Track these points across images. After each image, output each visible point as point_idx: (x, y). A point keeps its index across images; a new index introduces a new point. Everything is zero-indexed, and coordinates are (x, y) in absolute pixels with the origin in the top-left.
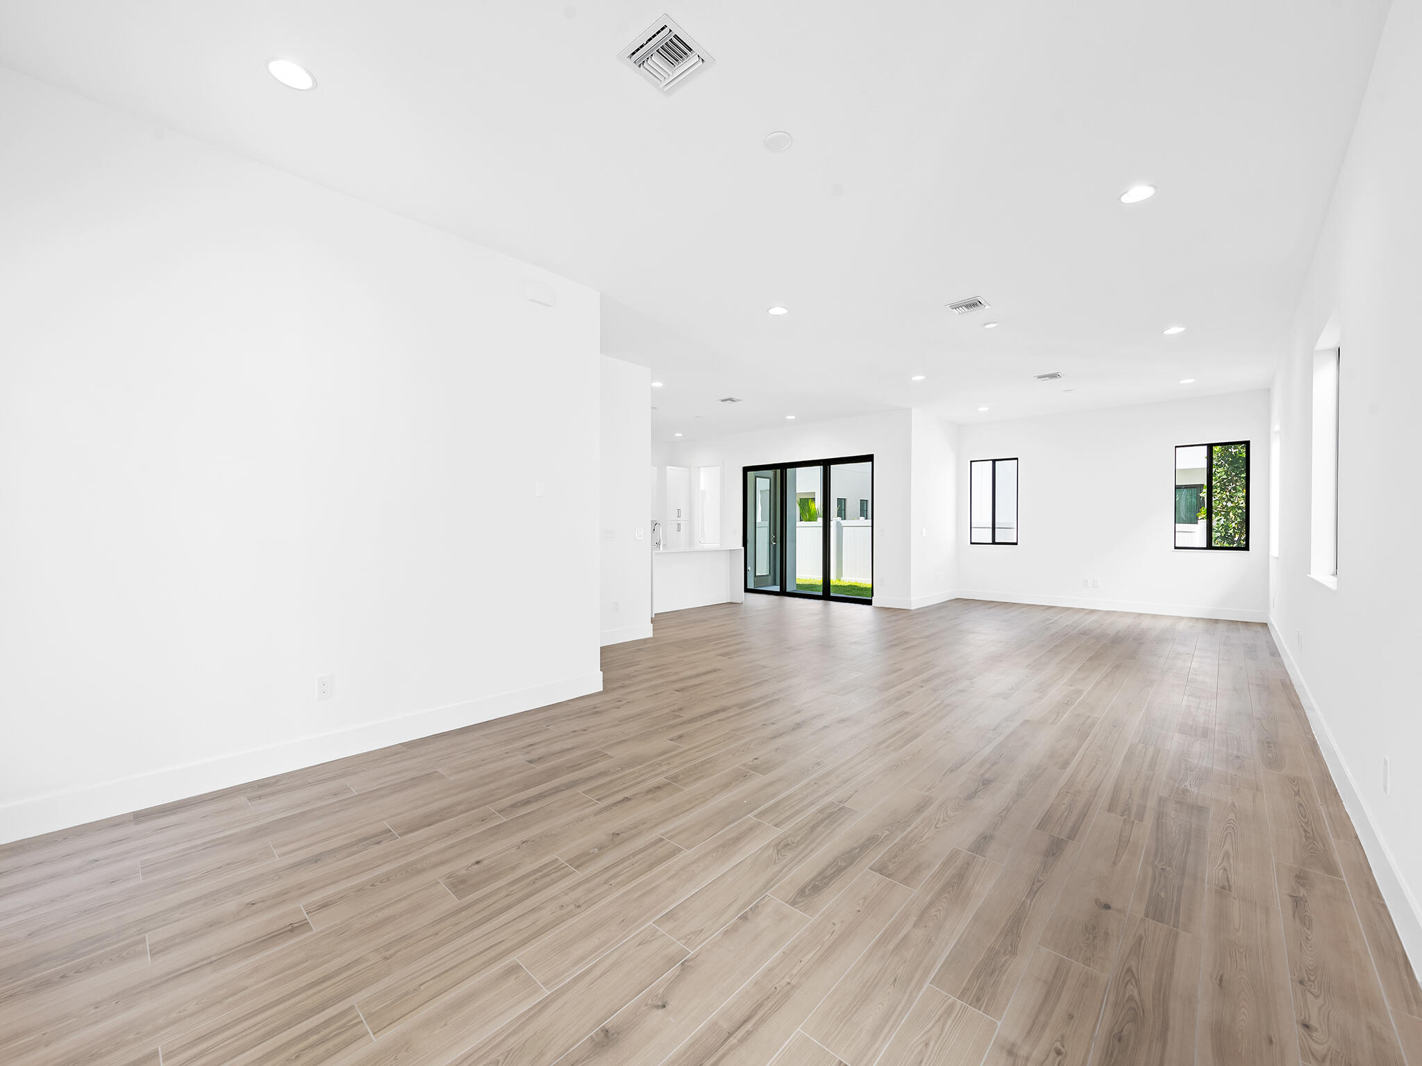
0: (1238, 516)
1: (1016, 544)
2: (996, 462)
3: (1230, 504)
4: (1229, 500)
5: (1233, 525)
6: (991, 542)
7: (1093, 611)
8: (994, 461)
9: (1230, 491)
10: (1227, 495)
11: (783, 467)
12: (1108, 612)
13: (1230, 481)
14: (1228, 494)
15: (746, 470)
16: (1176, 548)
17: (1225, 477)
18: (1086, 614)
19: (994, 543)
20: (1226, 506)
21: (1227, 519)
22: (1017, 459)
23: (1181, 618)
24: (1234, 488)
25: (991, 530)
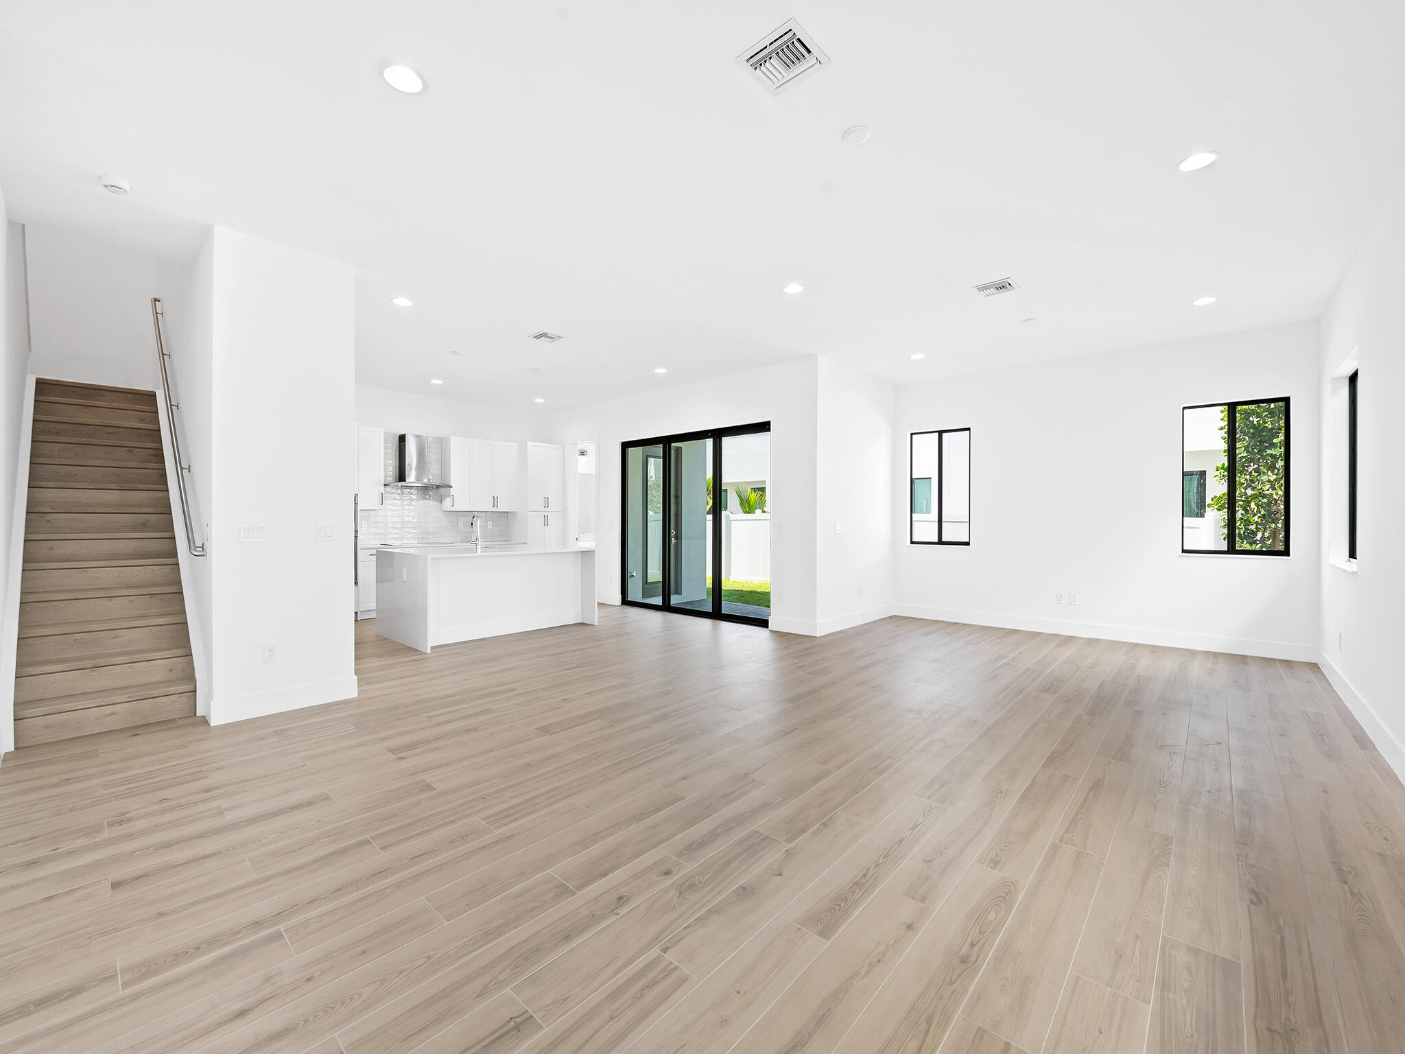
0: (1262, 507)
1: (968, 544)
2: (944, 434)
3: (1250, 492)
4: (1249, 486)
5: (1256, 518)
6: (936, 540)
7: (1069, 640)
8: (940, 433)
9: (1250, 474)
10: (1246, 480)
11: (666, 441)
12: (1091, 642)
13: (1250, 461)
14: (1248, 477)
15: (625, 446)
16: (1184, 551)
17: (1245, 454)
18: (1058, 645)
19: (940, 542)
20: (1246, 493)
21: (1247, 511)
22: (969, 429)
23: (1192, 653)
24: (1257, 470)
25: (937, 523)
